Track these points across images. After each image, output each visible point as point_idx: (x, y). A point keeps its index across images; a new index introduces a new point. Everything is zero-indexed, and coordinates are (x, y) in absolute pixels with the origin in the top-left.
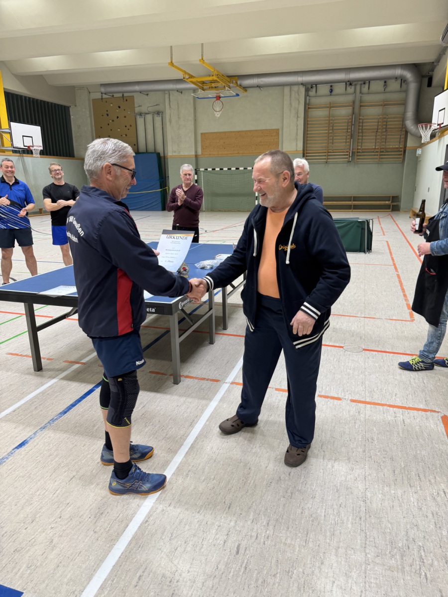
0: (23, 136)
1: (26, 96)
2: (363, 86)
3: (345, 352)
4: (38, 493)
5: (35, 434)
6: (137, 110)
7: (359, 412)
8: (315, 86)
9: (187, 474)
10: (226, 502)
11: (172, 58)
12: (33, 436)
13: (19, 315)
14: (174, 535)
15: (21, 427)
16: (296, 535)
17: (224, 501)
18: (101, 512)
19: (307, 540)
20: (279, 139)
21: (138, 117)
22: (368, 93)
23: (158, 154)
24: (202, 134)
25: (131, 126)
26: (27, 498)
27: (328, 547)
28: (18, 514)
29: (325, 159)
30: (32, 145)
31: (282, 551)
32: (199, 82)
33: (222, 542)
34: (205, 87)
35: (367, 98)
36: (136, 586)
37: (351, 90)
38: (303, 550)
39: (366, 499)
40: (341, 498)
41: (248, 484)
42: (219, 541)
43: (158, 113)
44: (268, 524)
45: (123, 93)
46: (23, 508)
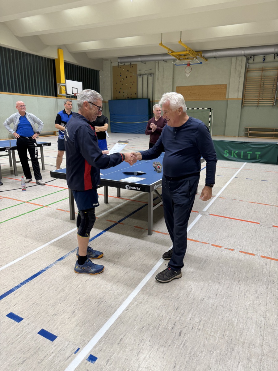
0: (72, 88)
1: (75, 64)
3: (260, 226)
4: (68, 286)
5: (68, 254)
6: (138, 73)
7: (266, 264)
8: (253, 56)
9: (153, 287)
10: (175, 306)
11: (161, 41)
12: (67, 255)
13: (64, 189)
14: (143, 320)
15: (61, 250)
16: (217, 331)
17: (174, 305)
18: (102, 300)
19: (225, 335)
20: (226, 91)
21: (139, 77)
23: (149, 100)
24: (177, 87)
25: (134, 82)
26: (62, 287)
27: (237, 341)
28: (57, 295)
29: (257, 104)
30: (77, 93)
31: (207, 339)
32: (177, 55)
33: (171, 328)
34: (181, 58)
36: (119, 344)
37: (277, 59)
38: (221, 341)
39: (266, 317)
40: (249, 314)
41: (189, 298)
42: (169, 327)
43: (151, 74)
44: (200, 322)
45: (131, 62)
46: (60, 293)
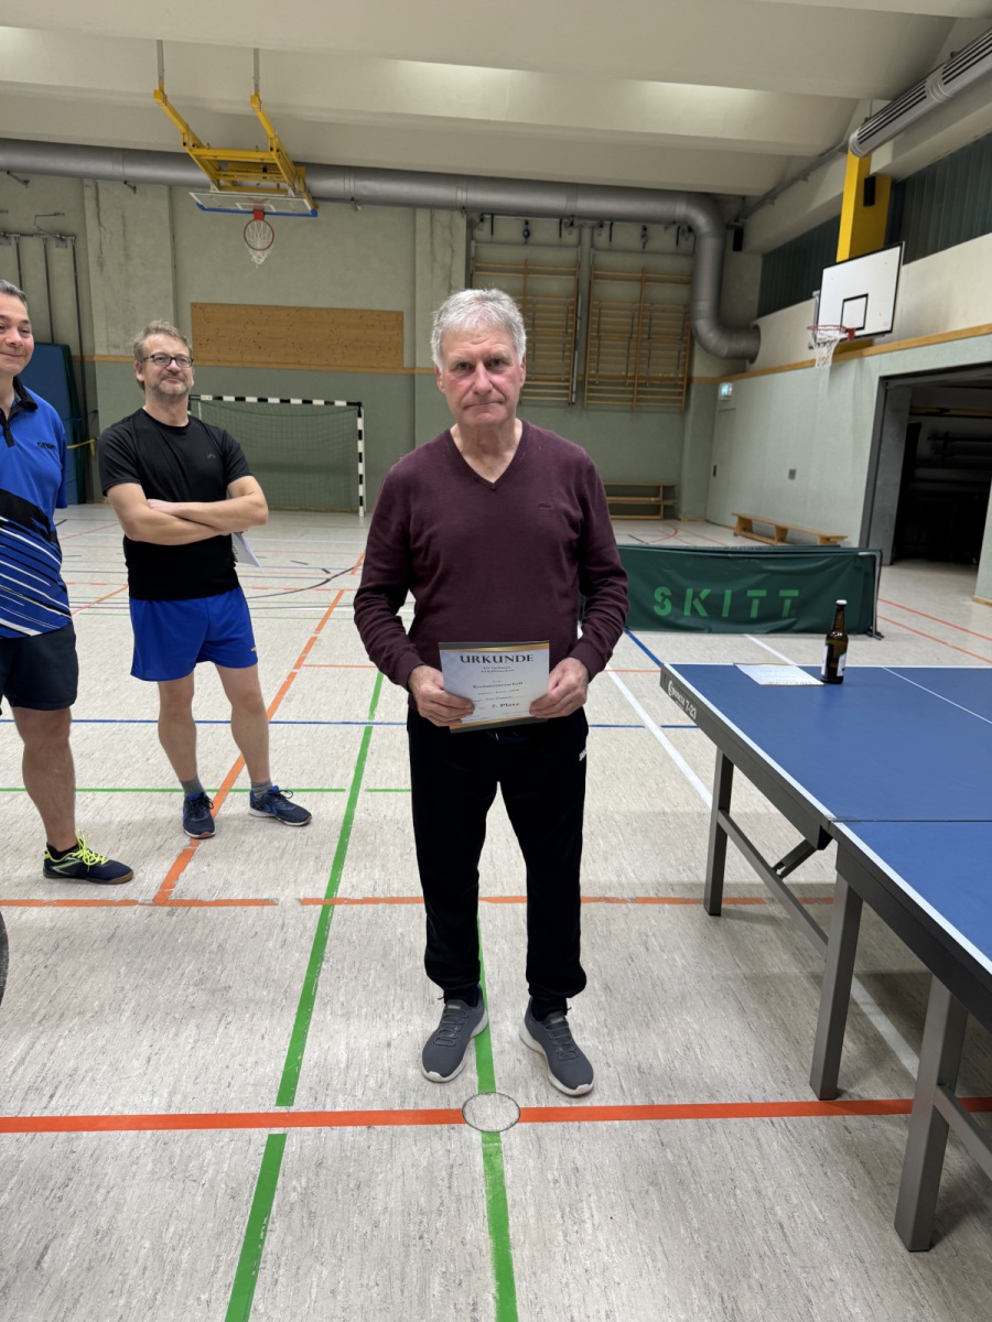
2: (596, 231)
8: (489, 217)
11: (161, 78)
20: (403, 337)
22: (610, 250)
23: (66, 349)
24: (194, 305)
34: (222, 179)
35: (606, 259)
37: (570, 237)
43: (62, 237)
